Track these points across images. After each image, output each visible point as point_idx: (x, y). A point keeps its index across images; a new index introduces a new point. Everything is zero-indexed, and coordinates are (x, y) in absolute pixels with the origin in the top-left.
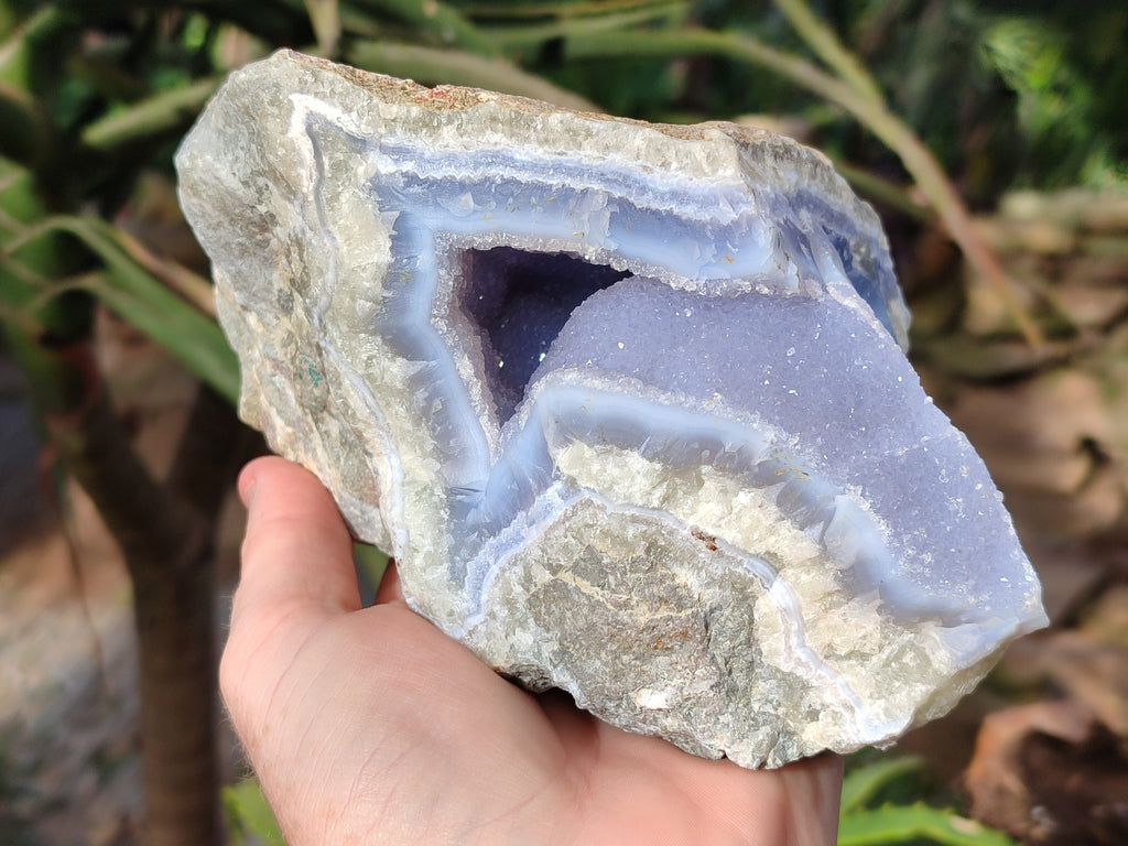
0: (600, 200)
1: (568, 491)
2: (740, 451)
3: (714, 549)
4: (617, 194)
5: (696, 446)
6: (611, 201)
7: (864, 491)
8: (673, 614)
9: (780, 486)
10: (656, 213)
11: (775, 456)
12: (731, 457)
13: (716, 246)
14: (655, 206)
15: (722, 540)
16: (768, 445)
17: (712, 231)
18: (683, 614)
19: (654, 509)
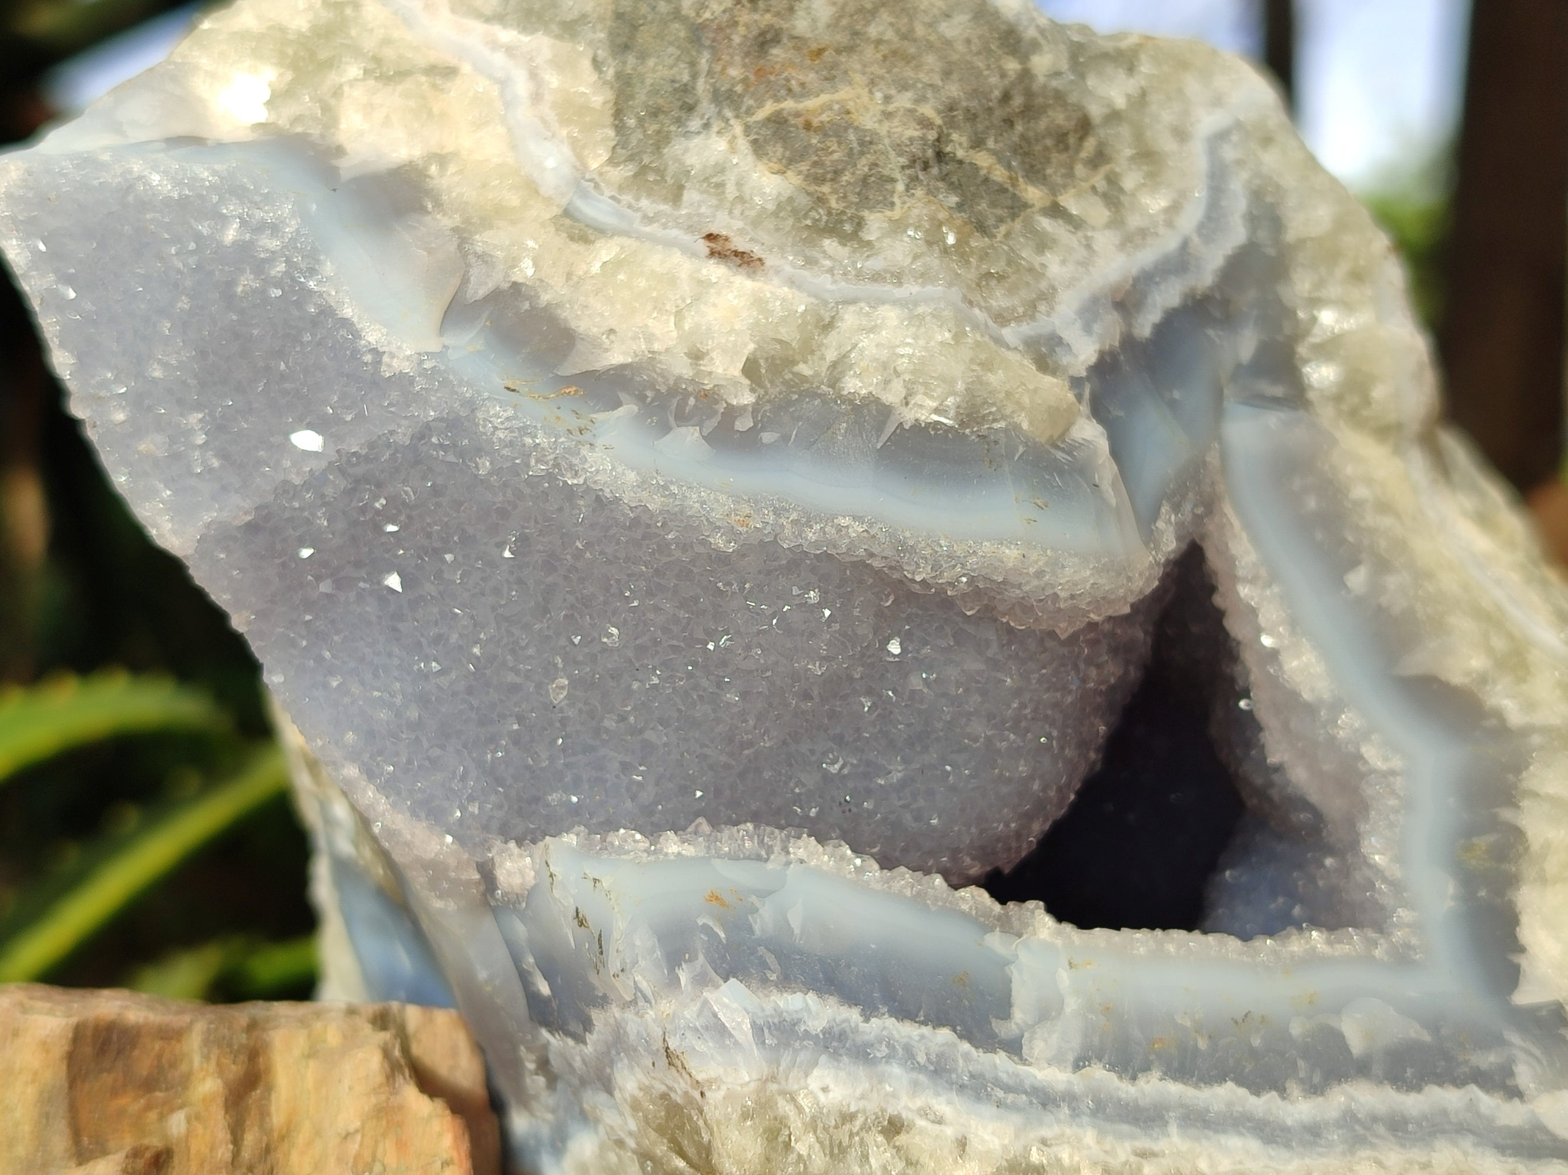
0: (1038, 1046)
1: (1052, 351)
2: (665, 429)
3: (710, 237)
4: (1000, 1060)
5: (767, 437)
6: (1014, 1048)
7: (377, 362)
8: (789, 105)
9: (568, 369)
10: (904, 1013)
11: (582, 423)
12: (682, 418)
13: (751, 931)
14: (907, 1031)
15: (694, 255)
16: (599, 442)
17: (764, 965)
18: (769, 108)
19: (854, 301)
